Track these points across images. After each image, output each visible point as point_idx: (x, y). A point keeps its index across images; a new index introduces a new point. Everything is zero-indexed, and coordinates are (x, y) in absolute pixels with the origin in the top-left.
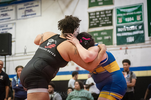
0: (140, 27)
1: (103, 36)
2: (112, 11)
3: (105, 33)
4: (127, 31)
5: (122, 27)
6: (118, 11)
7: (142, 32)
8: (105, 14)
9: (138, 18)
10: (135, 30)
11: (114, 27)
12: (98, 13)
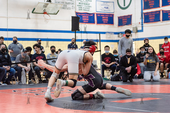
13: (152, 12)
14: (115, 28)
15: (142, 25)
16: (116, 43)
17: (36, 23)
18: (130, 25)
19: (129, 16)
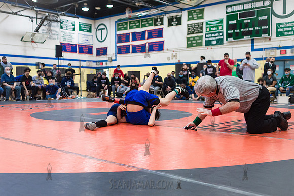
0: (221, 34)
1: (196, 40)
2: (203, 23)
3: (198, 38)
4: (212, 37)
5: (209, 34)
6: (207, 24)
7: (222, 37)
8: (198, 25)
9: (220, 28)
10: (217, 36)
11: (203, 34)
12: (193, 25)
13: (124, 46)
14: (94, 57)
15: (116, 55)
16: (95, 70)
17: (25, 50)
18: (106, 56)
19: (105, 47)
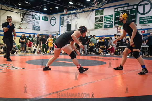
0: (112, 22)
1: (99, 25)
2: (103, 17)
4: (107, 24)
5: (106, 22)
6: (105, 17)
7: (112, 24)
8: (101, 18)
9: (111, 19)
10: (110, 23)
11: (103, 22)
12: (98, 18)
14: (49, 33)
15: (60, 32)
18: (55, 32)
